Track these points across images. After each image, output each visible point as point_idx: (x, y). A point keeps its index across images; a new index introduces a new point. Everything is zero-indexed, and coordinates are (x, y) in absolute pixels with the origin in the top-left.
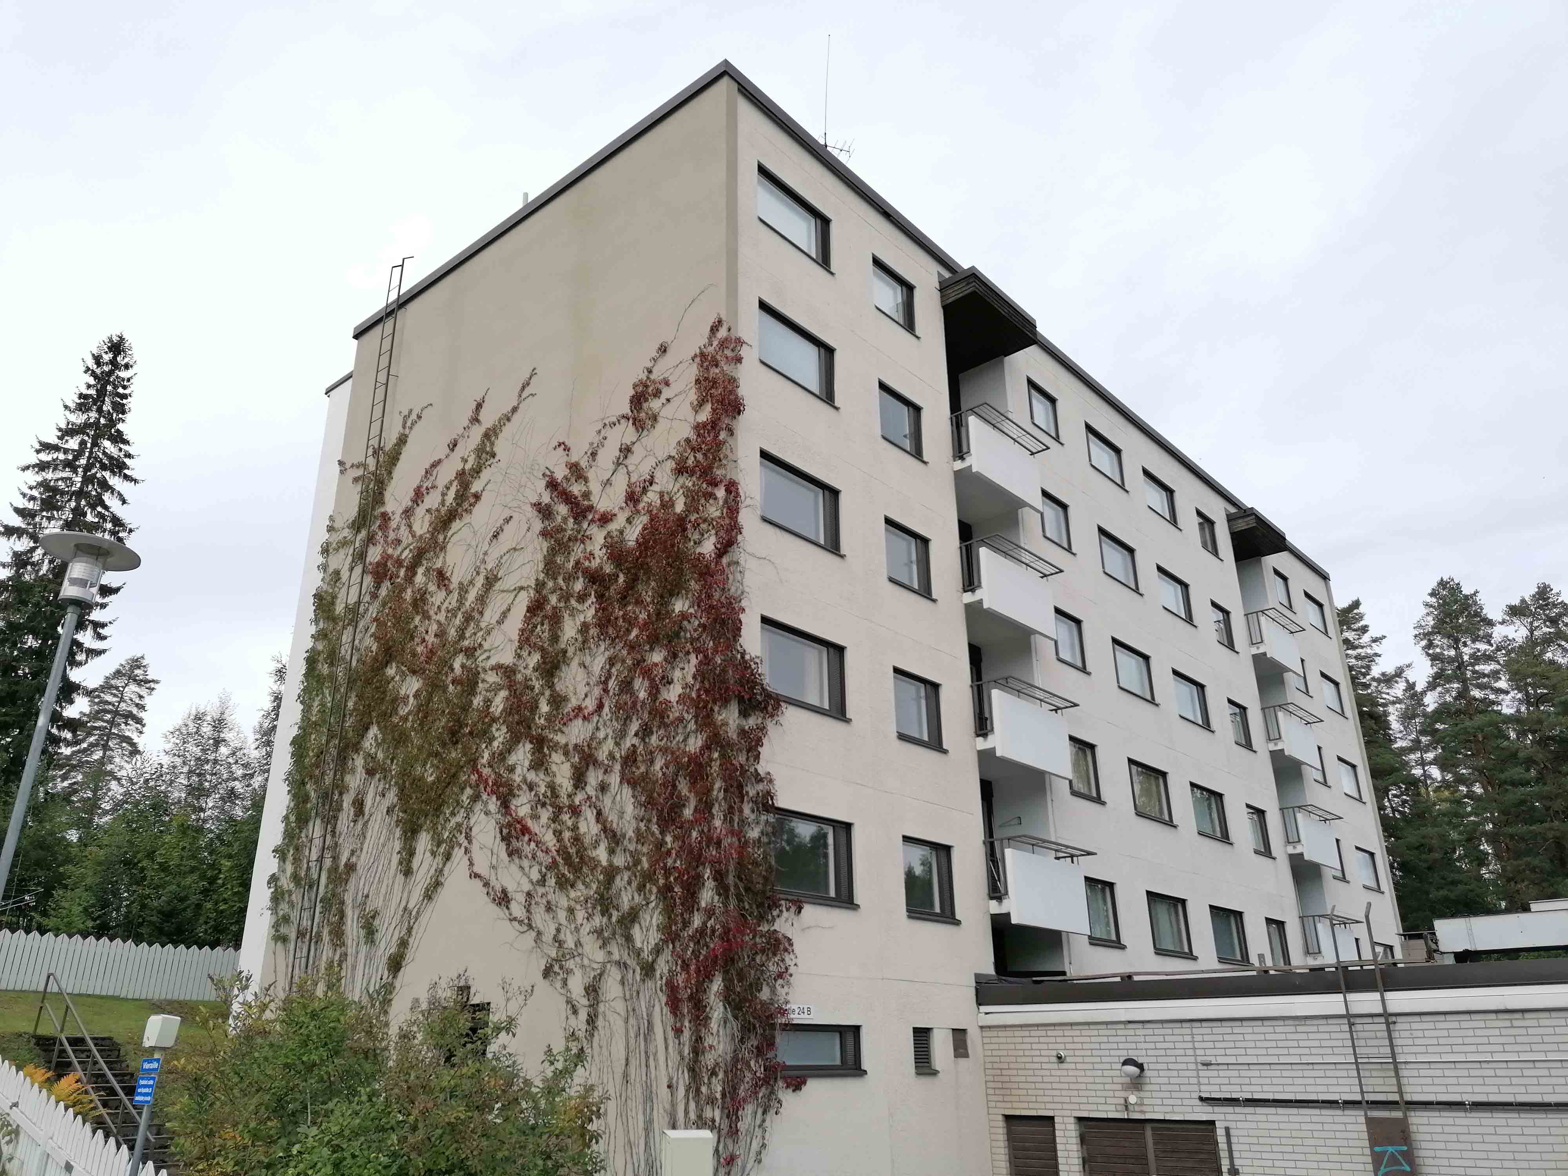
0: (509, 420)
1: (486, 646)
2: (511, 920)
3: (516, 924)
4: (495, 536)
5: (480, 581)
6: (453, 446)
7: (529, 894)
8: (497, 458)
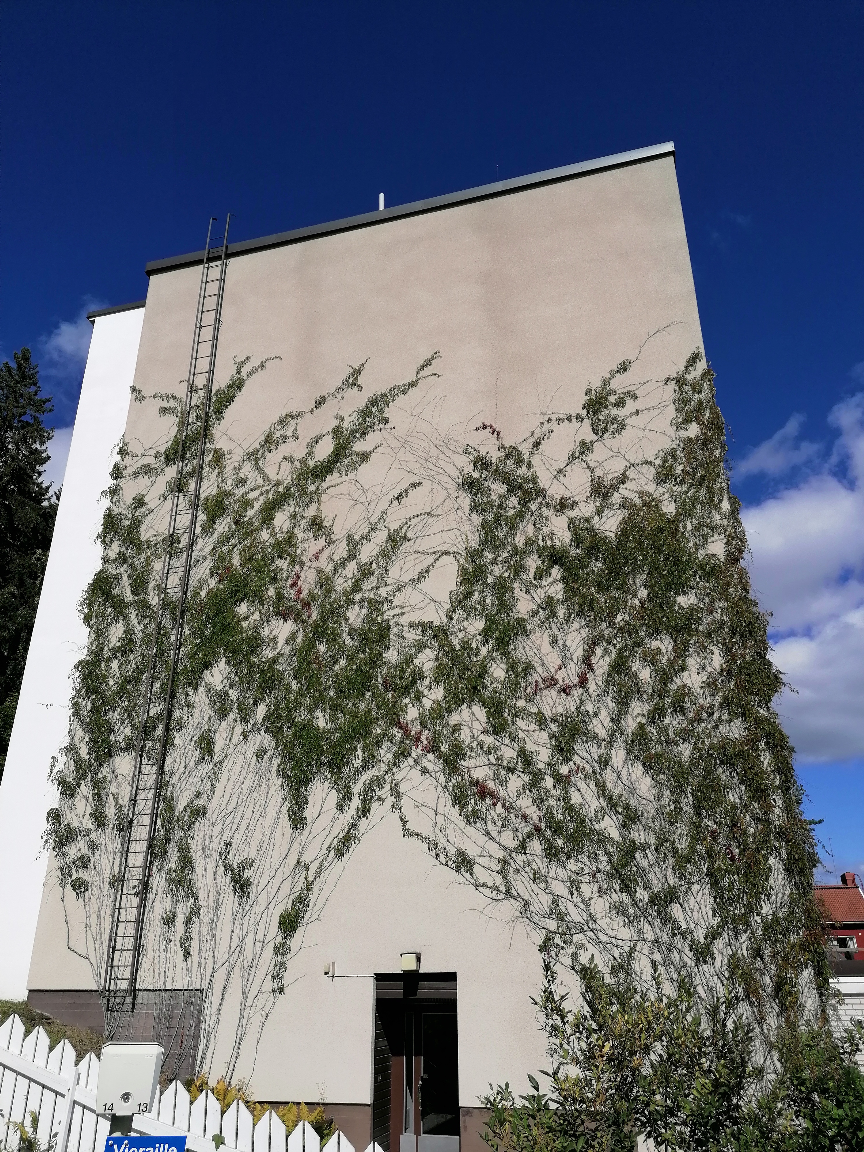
0: (404, 392)
1: (396, 601)
2: (477, 886)
3: (487, 891)
4: (398, 498)
5: (380, 538)
6: (321, 402)
7: (504, 862)
8: (389, 426)
